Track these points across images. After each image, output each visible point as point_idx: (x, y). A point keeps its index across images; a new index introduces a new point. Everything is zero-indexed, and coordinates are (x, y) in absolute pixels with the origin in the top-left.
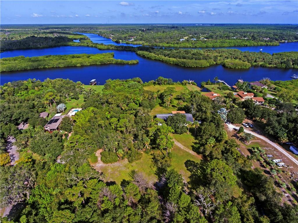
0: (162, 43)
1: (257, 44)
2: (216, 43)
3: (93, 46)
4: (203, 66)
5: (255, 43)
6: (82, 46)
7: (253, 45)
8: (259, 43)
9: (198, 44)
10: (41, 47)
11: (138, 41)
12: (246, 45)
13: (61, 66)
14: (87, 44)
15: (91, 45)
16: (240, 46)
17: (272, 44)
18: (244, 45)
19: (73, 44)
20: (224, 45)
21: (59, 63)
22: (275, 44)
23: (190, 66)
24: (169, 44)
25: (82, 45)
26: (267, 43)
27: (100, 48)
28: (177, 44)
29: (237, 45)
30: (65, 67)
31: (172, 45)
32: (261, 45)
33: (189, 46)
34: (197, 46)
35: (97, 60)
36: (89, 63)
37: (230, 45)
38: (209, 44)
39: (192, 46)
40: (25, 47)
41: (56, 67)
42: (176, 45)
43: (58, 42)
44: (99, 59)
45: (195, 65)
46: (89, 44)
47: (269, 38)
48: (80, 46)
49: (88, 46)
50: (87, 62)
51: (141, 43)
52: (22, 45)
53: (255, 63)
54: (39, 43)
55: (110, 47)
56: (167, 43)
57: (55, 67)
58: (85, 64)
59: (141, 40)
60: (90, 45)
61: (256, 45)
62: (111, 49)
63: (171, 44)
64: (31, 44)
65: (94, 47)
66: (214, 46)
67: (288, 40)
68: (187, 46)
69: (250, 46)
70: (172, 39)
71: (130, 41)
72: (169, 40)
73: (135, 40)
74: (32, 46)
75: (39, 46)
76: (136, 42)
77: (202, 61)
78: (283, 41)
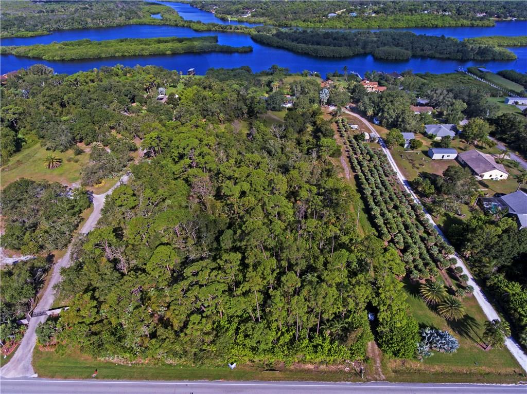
0: (296, 21)
1: (455, 23)
2: (385, 22)
3: (185, 25)
4: (343, 56)
5: (452, 22)
6: (168, 25)
7: (447, 25)
8: (458, 23)
9: (354, 24)
10: (104, 26)
11: (257, 17)
12: (435, 26)
13: (146, 53)
14: (175, 23)
15: (182, 23)
16: (425, 26)
17: (480, 24)
18: (432, 26)
19: (153, 22)
20: (397, 26)
21: (143, 50)
22: (486, 25)
23: (324, 55)
24: (307, 23)
25: (167, 23)
26: (474, 22)
27: (197, 28)
28: (320, 23)
29: (420, 26)
30: (150, 55)
31: (312, 25)
32: (462, 25)
33: (338, 25)
34: (352, 26)
37: (407, 26)
38: (373, 23)
40: (80, 27)
41: (139, 55)
42: (318, 25)
43: (129, 19)
45: (331, 54)
46: (178, 22)
47: (486, 13)
48: (164, 25)
49: (176, 25)
51: (262, 21)
52: (77, 24)
53: (422, 53)
54: (101, 21)
55: (211, 26)
56: (304, 21)
57: (137, 54)
59: (263, 15)
60: (180, 23)
61: (452, 25)
62: (213, 31)
63: (310, 22)
64: (89, 20)
65: (187, 27)
67: (518, 17)
68: (336, 26)
69: (442, 26)
70: (314, 13)
71: (245, 17)
72: (310, 15)
73: (253, 16)
74: (92, 25)
75: (101, 24)
76: (253, 20)
77: (342, 48)
78: (509, 18)
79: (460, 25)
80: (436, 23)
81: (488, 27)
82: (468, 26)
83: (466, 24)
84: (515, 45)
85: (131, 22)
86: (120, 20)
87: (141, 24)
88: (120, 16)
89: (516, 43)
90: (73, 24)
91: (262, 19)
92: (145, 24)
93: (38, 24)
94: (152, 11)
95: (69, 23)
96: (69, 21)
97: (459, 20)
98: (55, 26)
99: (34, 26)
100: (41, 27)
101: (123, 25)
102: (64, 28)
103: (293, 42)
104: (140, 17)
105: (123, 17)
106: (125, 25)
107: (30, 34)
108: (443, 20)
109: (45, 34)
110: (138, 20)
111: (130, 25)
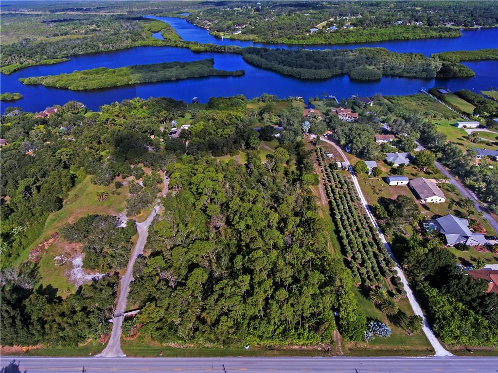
0: (282, 38)
1: (424, 35)
2: (361, 37)
3: (184, 46)
4: (323, 78)
6: (168, 46)
7: (418, 38)
8: (428, 35)
10: (113, 49)
11: (247, 34)
12: (406, 39)
14: (175, 44)
15: (181, 44)
16: (397, 39)
17: (448, 36)
18: (404, 39)
19: (156, 44)
20: (372, 40)
22: (453, 36)
23: (307, 78)
24: (291, 40)
25: (168, 44)
26: (442, 33)
27: (195, 49)
28: (303, 39)
29: (393, 39)
31: (296, 42)
32: (431, 37)
33: (320, 42)
35: (194, 71)
36: (185, 75)
37: (381, 40)
38: (351, 39)
39: (324, 43)
40: (93, 51)
42: (301, 42)
43: (135, 41)
44: (197, 71)
46: (177, 43)
47: (454, 22)
48: (165, 46)
49: (176, 46)
50: (183, 75)
51: (251, 39)
52: (90, 48)
53: (392, 72)
54: (111, 45)
55: (207, 47)
56: (289, 39)
58: (182, 77)
59: (252, 32)
60: (179, 44)
61: (422, 37)
62: (209, 51)
63: (295, 39)
64: (101, 45)
65: (186, 47)
66: (358, 40)
67: (484, 25)
68: (318, 42)
69: (413, 39)
70: (298, 29)
71: (236, 34)
72: (294, 31)
73: (243, 33)
74: (103, 49)
75: (111, 48)
76: (244, 37)
77: (322, 70)
78: (475, 27)
79: (429, 37)
80: (407, 36)
81: (455, 37)
82: (436, 38)
83: (435, 36)
84: (475, 59)
85: (137, 44)
86: (127, 43)
87: (145, 46)
88: (127, 39)
89: (477, 57)
90: (87, 49)
91: (251, 37)
92: (149, 46)
93: (58, 51)
94: (152, 30)
95: (83, 48)
96: (84, 46)
97: (428, 32)
98: (72, 52)
99: (54, 53)
100: (60, 54)
101: (130, 48)
102: (80, 53)
103: (279, 64)
104: (143, 39)
105: (130, 40)
106: (132, 48)
107: (52, 61)
108: (414, 33)
109: (64, 61)
110: (142, 42)
111: (136, 47)
